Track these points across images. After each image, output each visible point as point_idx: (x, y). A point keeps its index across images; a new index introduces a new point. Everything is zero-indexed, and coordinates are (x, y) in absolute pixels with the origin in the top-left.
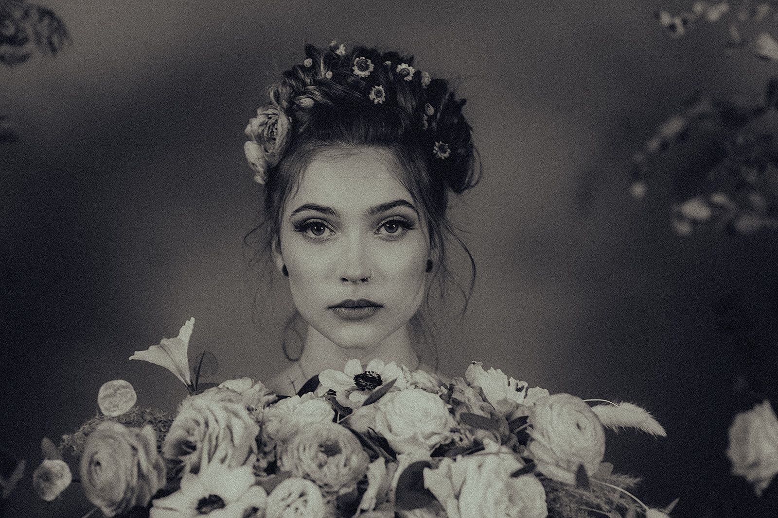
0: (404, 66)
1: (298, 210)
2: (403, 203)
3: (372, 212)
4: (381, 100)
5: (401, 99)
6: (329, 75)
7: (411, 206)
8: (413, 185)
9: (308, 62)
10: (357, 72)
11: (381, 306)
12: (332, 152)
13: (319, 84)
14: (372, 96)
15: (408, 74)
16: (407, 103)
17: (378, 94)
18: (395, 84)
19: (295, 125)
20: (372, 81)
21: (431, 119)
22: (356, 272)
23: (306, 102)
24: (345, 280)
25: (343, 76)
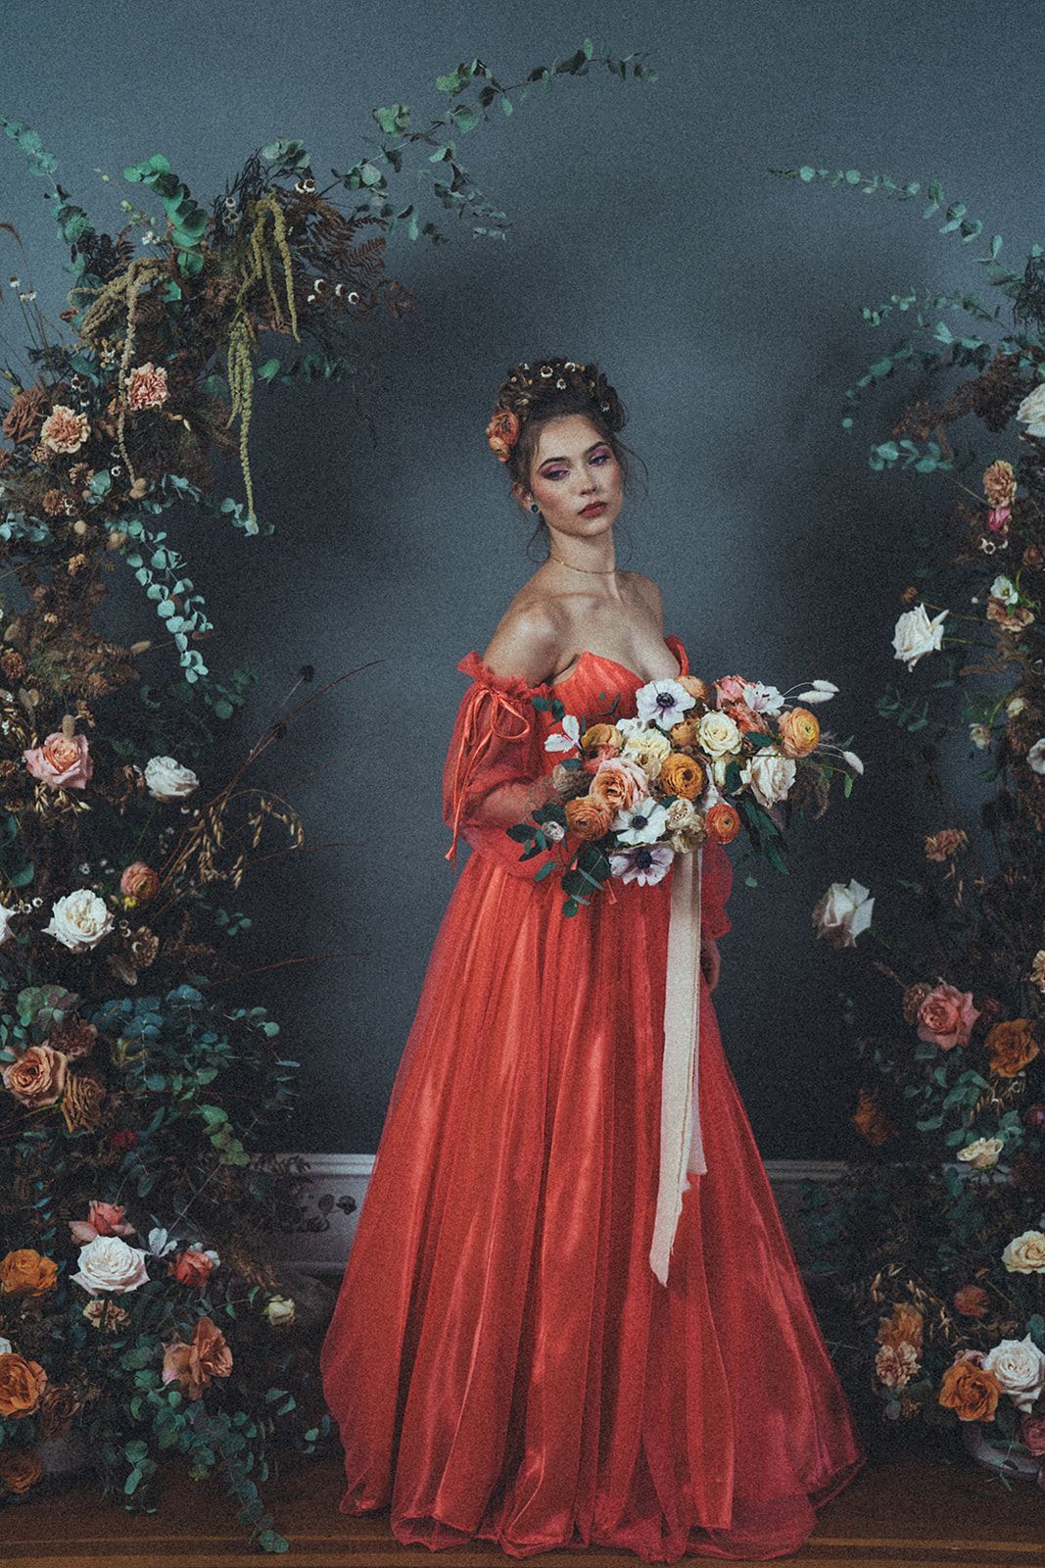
0: (568, 364)
1: (543, 465)
2: (600, 443)
3: (587, 452)
4: (564, 387)
5: (574, 383)
6: (531, 382)
7: (603, 445)
8: (599, 430)
9: (514, 379)
10: (543, 375)
11: (607, 504)
13: (528, 389)
14: (559, 386)
15: (573, 366)
16: (579, 384)
17: (561, 384)
18: (568, 375)
19: (520, 417)
20: (554, 378)
21: (594, 390)
23: (523, 402)
24: (583, 493)
25: (537, 380)
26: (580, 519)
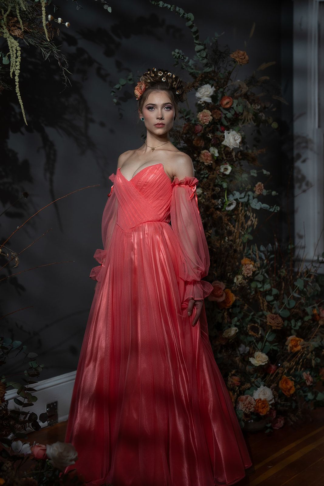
0: (169, 73)
1: (147, 105)
2: (169, 103)
3: (164, 104)
4: (164, 81)
5: (169, 80)
6: (154, 75)
7: (171, 104)
8: (171, 98)
9: (149, 72)
10: (159, 74)
11: (164, 125)
12: (154, 92)
13: (152, 77)
14: (163, 80)
15: (170, 75)
16: (169, 81)
17: (164, 79)
18: (167, 77)
19: (146, 86)
20: (162, 76)
21: (175, 85)
22: (160, 117)
23: (149, 81)
24: (158, 119)
25: (156, 75)
26: (154, 127)
